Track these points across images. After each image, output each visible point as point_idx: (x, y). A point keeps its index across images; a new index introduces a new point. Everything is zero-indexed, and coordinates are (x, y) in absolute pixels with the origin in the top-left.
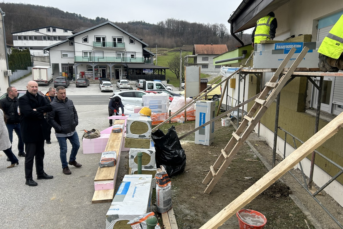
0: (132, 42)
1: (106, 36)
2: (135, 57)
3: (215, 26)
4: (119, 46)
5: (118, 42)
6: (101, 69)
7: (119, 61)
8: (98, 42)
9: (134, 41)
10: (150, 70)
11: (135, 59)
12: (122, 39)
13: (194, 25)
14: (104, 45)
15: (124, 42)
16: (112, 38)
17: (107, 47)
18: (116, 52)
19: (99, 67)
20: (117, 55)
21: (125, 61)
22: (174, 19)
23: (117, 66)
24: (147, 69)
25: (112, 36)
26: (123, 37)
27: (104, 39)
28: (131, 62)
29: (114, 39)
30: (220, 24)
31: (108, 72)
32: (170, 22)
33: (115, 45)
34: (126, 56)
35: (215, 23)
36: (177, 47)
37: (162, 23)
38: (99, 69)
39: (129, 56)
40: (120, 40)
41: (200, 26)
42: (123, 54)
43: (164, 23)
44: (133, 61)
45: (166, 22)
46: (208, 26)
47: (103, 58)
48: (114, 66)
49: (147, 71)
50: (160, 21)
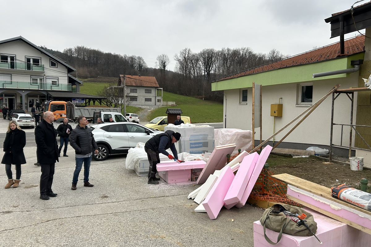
0: (53, 64)
1: (16, 55)
2: (58, 84)
3: (132, 58)
4: (35, 69)
5: (33, 64)
6: (7, 98)
7: (35, 88)
8: (4, 62)
9: (56, 63)
10: (81, 100)
11: (58, 86)
12: (40, 60)
13: (109, 55)
14: (12, 66)
15: (42, 64)
16: (25, 58)
17: (17, 69)
18: (31, 77)
19: (4, 95)
20: (32, 79)
21: (44, 88)
22: (85, 47)
23: (32, 94)
24: (78, 98)
25: (25, 56)
26: (41, 58)
27: (12, 59)
28: (51, 89)
29: (28, 60)
30: (137, 56)
31: (18, 102)
32: (80, 50)
33: (29, 67)
34: (45, 82)
35: (132, 55)
36: (91, 77)
37: (70, 50)
38: (4, 98)
39: (49, 82)
40: (36, 61)
41: (116, 57)
42: (41, 80)
43: (73, 50)
44: (55, 88)
45: (76, 50)
46: (125, 58)
47: (11, 84)
48: (27, 94)
49: (77, 101)
50: (68, 48)
